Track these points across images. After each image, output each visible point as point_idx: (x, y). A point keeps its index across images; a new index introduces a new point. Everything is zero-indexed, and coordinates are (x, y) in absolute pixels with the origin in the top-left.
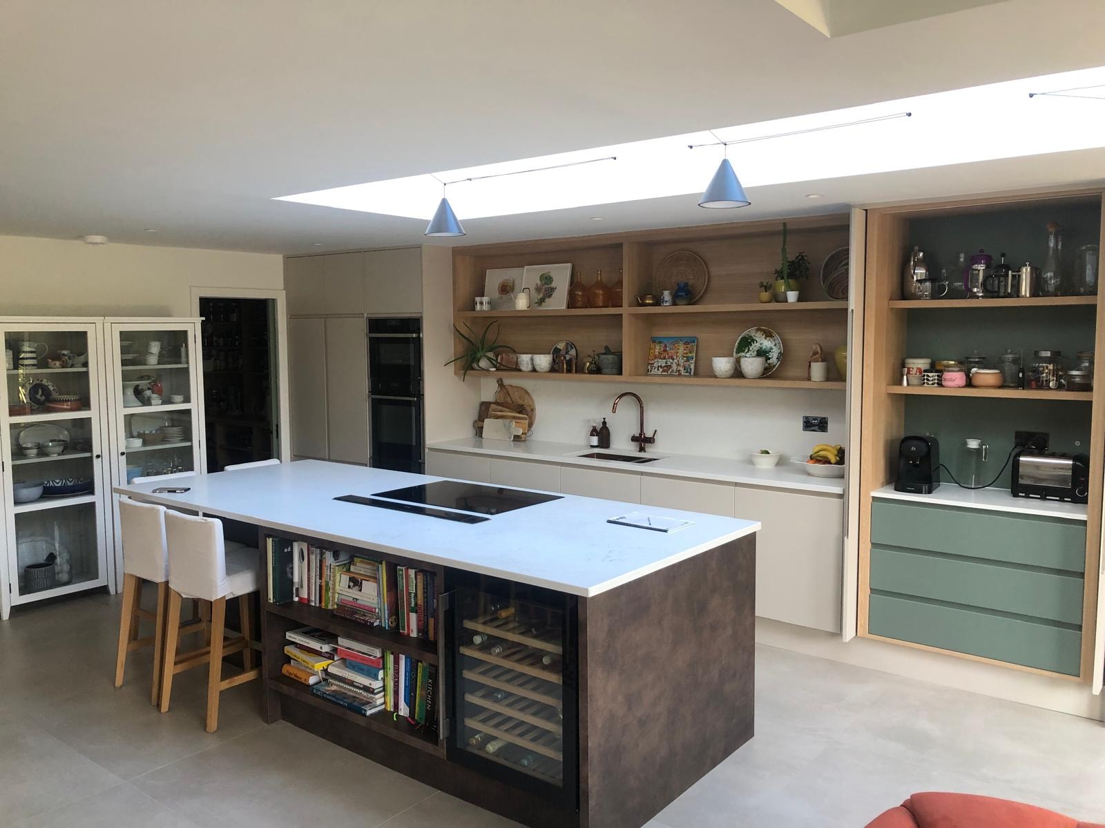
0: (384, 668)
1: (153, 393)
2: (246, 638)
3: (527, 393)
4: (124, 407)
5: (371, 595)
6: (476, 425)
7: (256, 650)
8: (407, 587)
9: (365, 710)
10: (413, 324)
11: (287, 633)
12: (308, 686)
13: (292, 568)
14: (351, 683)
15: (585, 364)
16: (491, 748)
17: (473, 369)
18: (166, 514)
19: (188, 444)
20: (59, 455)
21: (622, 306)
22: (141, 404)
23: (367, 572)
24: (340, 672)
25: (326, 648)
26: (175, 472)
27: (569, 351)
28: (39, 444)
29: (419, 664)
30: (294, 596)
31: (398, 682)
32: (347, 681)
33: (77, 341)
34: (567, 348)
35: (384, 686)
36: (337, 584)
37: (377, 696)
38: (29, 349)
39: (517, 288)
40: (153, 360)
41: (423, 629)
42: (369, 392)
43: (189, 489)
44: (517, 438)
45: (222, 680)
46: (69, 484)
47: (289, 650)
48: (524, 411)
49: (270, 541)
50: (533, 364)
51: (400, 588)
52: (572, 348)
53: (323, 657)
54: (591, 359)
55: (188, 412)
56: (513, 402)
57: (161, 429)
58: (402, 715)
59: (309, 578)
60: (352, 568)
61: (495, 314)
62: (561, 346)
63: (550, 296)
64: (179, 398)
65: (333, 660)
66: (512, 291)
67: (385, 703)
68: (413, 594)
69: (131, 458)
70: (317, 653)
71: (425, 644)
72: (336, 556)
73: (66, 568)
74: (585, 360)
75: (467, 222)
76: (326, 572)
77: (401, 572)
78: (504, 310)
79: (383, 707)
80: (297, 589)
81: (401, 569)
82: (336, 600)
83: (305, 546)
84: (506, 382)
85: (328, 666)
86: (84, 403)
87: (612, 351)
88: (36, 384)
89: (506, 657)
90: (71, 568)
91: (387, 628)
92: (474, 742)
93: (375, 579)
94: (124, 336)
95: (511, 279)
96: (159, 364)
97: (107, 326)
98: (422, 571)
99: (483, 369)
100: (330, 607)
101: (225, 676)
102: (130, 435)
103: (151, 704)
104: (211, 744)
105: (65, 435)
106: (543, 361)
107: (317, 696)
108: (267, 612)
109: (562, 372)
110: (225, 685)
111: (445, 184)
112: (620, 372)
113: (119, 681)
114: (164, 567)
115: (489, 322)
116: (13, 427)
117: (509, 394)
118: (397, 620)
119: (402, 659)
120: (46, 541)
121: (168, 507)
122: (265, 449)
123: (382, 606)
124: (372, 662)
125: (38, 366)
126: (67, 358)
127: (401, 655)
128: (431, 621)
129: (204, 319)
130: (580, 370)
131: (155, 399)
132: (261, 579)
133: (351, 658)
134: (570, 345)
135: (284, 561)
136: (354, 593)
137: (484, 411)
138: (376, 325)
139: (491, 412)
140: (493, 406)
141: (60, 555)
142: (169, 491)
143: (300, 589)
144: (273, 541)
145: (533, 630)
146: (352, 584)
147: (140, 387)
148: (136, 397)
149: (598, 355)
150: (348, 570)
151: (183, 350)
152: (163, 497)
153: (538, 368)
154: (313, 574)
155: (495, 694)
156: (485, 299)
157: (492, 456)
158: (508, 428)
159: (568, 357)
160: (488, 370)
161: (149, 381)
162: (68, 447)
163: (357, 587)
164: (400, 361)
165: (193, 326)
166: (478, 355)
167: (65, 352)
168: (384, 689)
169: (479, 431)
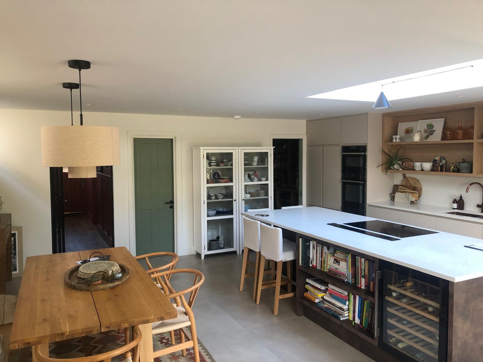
0: (349, 300)
1: (255, 177)
2: (289, 279)
3: (418, 181)
4: (245, 182)
5: (344, 268)
6: (391, 195)
7: (293, 285)
8: (361, 266)
9: (340, 318)
10: (363, 149)
11: (307, 279)
12: (315, 303)
13: (309, 252)
14: (334, 305)
15: (451, 168)
16: (400, 346)
17: (391, 169)
18: (261, 225)
19: (267, 197)
20: (222, 199)
21: (473, 139)
22: (250, 181)
23: (342, 257)
24: (329, 299)
25: (323, 288)
26: (262, 208)
27: (441, 161)
28: (216, 195)
29: (365, 301)
30: (310, 264)
31: (355, 307)
32: (332, 304)
33: (229, 156)
34: (440, 159)
35: (348, 308)
36: (329, 261)
37: (345, 312)
38: (214, 159)
39: (414, 130)
40: (255, 164)
41: (368, 286)
42: (341, 178)
43: (269, 215)
44: (412, 202)
45: (280, 294)
46: (225, 210)
47: (307, 286)
48: (416, 190)
49: (301, 239)
50: (422, 167)
51: (357, 266)
52: (443, 159)
53: (322, 292)
54: (454, 165)
55: (267, 185)
56: (410, 186)
57: (257, 191)
58: (357, 323)
59: (316, 257)
60: (335, 255)
61: (402, 143)
62: (437, 158)
63: (432, 134)
64: (264, 179)
65: (326, 293)
66: (412, 132)
67: (349, 316)
68: (363, 270)
69: (246, 201)
70: (320, 290)
71: (368, 292)
72: (328, 249)
73: (223, 242)
74: (451, 165)
75: (392, 102)
76: (324, 255)
77: (358, 259)
78: (408, 141)
79: (348, 318)
80: (311, 261)
81: (358, 258)
82: (328, 268)
83: (315, 243)
84: (407, 175)
85: (324, 296)
86: (231, 180)
87: (467, 161)
88: (215, 172)
89: (408, 304)
90: (224, 243)
91: (351, 283)
92: (392, 341)
93: (346, 261)
94: (245, 154)
95: (412, 127)
96: (257, 165)
97: (240, 150)
98: (368, 260)
99: (396, 169)
100: (325, 271)
101: (281, 293)
102: (246, 193)
103: (253, 300)
104: (275, 320)
105: (224, 192)
106: (427, 166)
107: (319, 308)
108: (299, 269)
109: (438, 171)
110: (281, 297)
111: (382, 85)
112: (471, 172)
113: (241, 289)
114: (259, 246)
115: (399, 147)
116: (208, 188)
117: (409, 182)
118: (356, 280)
119: (357, 297)
120: (217, 232)
121: (261, 222)
122: (296, 201)
123: (349, 272)
124: (343, 297)
125: (217, 165)
126: (226, 162)
127: (357, 296)
128: (372, 283)
129: (274, 147)
130: (448, 170)
131: (256, 179)
132: (297, 254)
133: (334, 294)
134: (442, 158)
135: (306, 249)
136: (336, 266)
137: (396, 189)
138: (345, 149)
139: (399, 190)
140: (400, 187)
141: (221, 237)
142: (261, 216)
143: (313, 261)
144: (302, 239)
145: (423, 294)
146: (335, 262)
147: (250, 174)
148: (249, 178)
149: (459, 163)
150: (334, 256)
151: (266, 160)
152: (260, 218)
153: (424, 169)
154: (318, 255)
155: (403, 321)
156: (398, 137)
157: (399, 210)
158: (408, 198)
159: (441, 164)
160: (398, 170)
161: (253, 172)
162: (225, 196)
163: (337, 263)
164: (356, 165)
165: (270, 150)
166: (394, 163)
167: (225, 160)
168: (349, 310)
169: (393, 198)
